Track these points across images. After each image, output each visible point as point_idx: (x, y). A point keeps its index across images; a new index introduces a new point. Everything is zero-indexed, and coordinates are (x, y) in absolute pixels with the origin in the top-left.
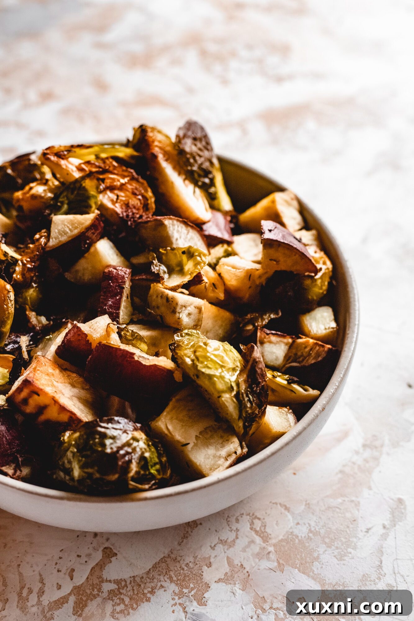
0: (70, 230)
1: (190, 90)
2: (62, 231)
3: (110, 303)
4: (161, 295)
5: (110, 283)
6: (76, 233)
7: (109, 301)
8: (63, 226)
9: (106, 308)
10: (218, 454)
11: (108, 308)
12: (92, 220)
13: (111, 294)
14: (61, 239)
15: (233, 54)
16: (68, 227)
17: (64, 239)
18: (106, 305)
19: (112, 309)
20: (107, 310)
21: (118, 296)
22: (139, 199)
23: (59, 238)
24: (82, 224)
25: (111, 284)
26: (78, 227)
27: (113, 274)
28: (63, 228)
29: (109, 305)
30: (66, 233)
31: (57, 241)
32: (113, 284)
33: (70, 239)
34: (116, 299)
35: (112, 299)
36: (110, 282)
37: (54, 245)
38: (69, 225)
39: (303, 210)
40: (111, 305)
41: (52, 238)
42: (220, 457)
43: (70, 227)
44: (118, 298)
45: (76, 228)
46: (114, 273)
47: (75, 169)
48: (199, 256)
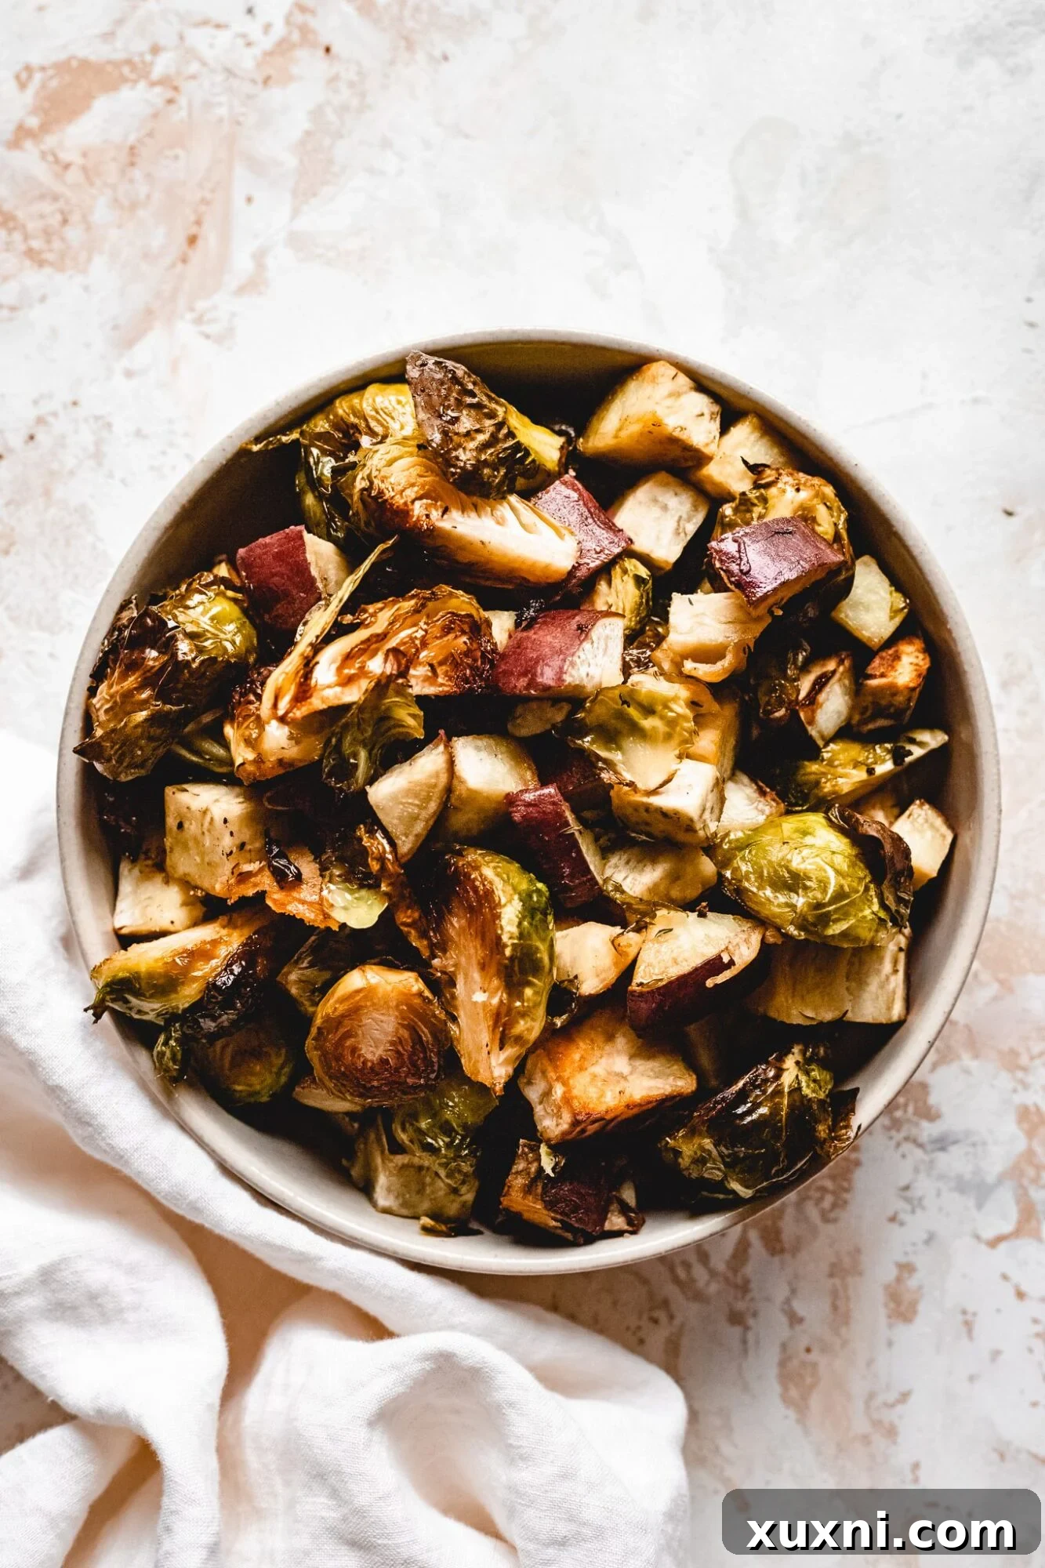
2: (406, 817)
3: (566, 871)
4: (644, 810)
5: (543, 837)
6: (435, 808)
7: (563, 869)
8: (401, 807)
9: (567, 881)
10: (883, 977)
11: (570, 881)
13: (557, 855)
14: (415, 832)
16: (411, 804)
17: (419, 827)
18: (563, 878)
21: (572, 852)
23: (410, 832)
24: (435, 786)
25: (547, 839)
26: (430, 797)
27: (536, 818)
28: (402, 810)
29: (567, 874)
30: (415, 817)
31: (411, 838)
33: (431, 823)
34: (571, 860)
35: (564, 864)
36: (541, 835)
37: (411, 849)
38: (410, 801)
39: (702, 383)
40: (570, 874)
41: (399, 838)
42: (888, 978)
43: (417, 802)
44: (572, 856)
45: (428, 799)
46: (535, 815)
48: (666, 707)
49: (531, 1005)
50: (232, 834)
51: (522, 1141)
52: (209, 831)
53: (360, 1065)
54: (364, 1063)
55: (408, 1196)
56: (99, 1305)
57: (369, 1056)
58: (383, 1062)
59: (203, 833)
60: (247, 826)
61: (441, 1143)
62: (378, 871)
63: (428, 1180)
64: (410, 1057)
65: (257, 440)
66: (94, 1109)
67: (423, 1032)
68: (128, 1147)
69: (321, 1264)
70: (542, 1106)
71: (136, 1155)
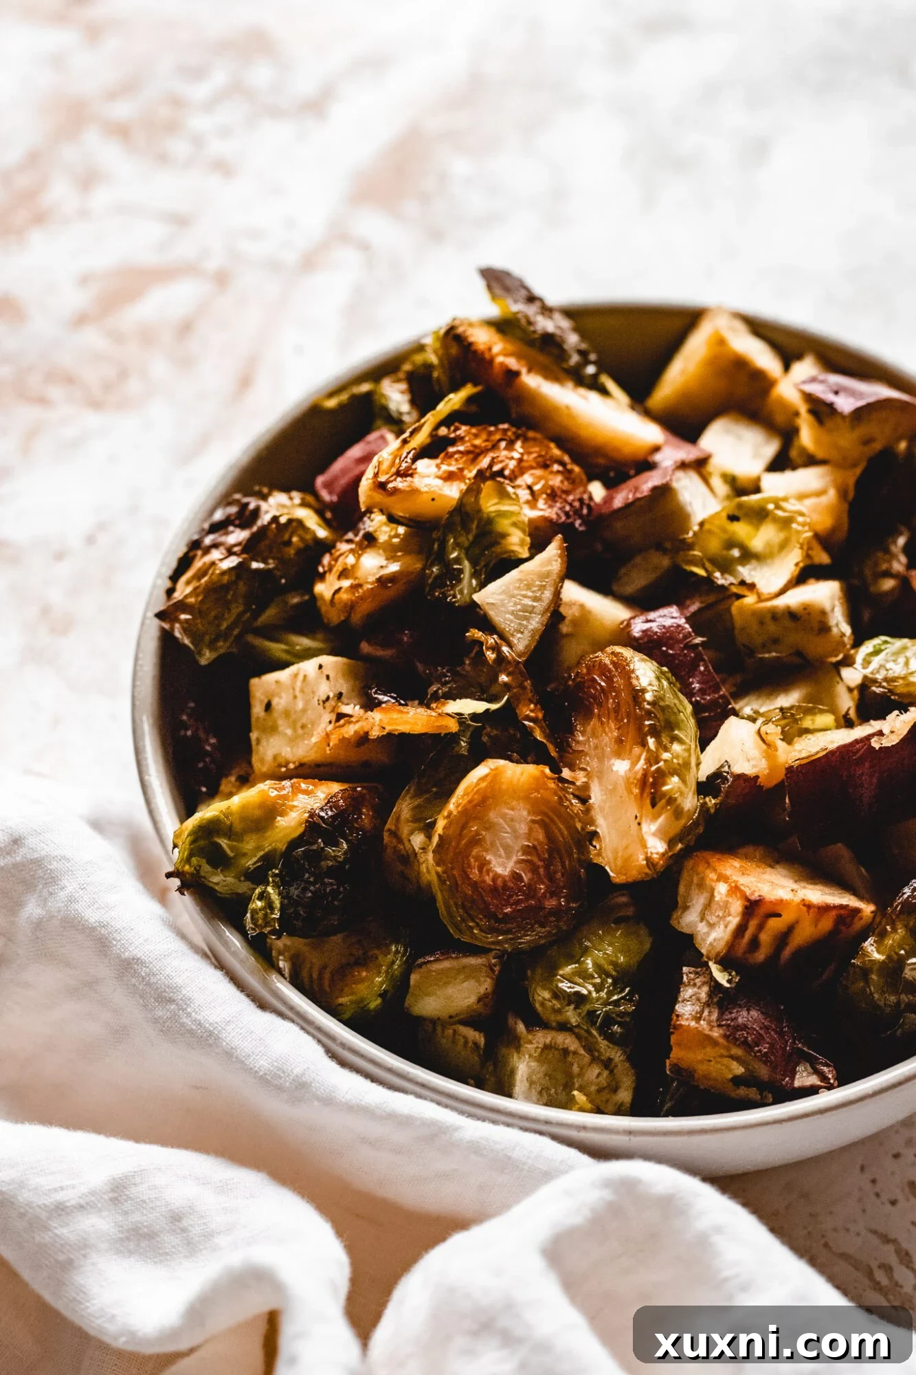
0: (536, 599)
1: (181, 221)
2: (520, 611)
3: (697, 686)
4: (769, 616)
5: (666, 651)
7: (692, 683)
8: (513, 600)
9: (698, 699)
11: (702, 699)
12: (560, 556)
13: (684, 670)
14: (530, 627)
15: (177, 102)
16: (525, 596)
17: (537, 622)
18: (693, 695)
19: (709, 695)
20: (702, 701)
21: (699, 666)
22: (558, 472)
23: (526, 627)
24: (548, 574)
25: (671, 652)
26: (545, 586)
27: (657, 632)
28: (516, 604)
29: (698, 690)
30: (532, 610)
31: (527, 634)
32: (671, 649)
33: (548, 615)
34: (701, 672)
35: (693, 676)
36: (664, 649)
38: (524, 592)
40: (700, 690)
41: (513, 635)
43: (531, 594)
44: (702, 668)
45: (542, 588)
46: (656, 629)
47: (440, 482)
48: (778, 507)
49: (681, 762)
50: (328, 677)
51: (685, 969)
52: (302, 691)
53: (488, 879)
54: (494, 880)
55: (553, 1091)
56: (184, 1230)
57: (499, 870)
58: (516, 877)
59: (295, 697)
60: (344, 675)
61: (590, 988)
62: (495, 660)
63: (576, 1069)
64: (547, 867)
65: (331, 395)
66: (179, 981)
67: (560, 830)
68: (218, 1020)
69: (457, 1135)
70: (704, 923)
71: (229, 1028)
